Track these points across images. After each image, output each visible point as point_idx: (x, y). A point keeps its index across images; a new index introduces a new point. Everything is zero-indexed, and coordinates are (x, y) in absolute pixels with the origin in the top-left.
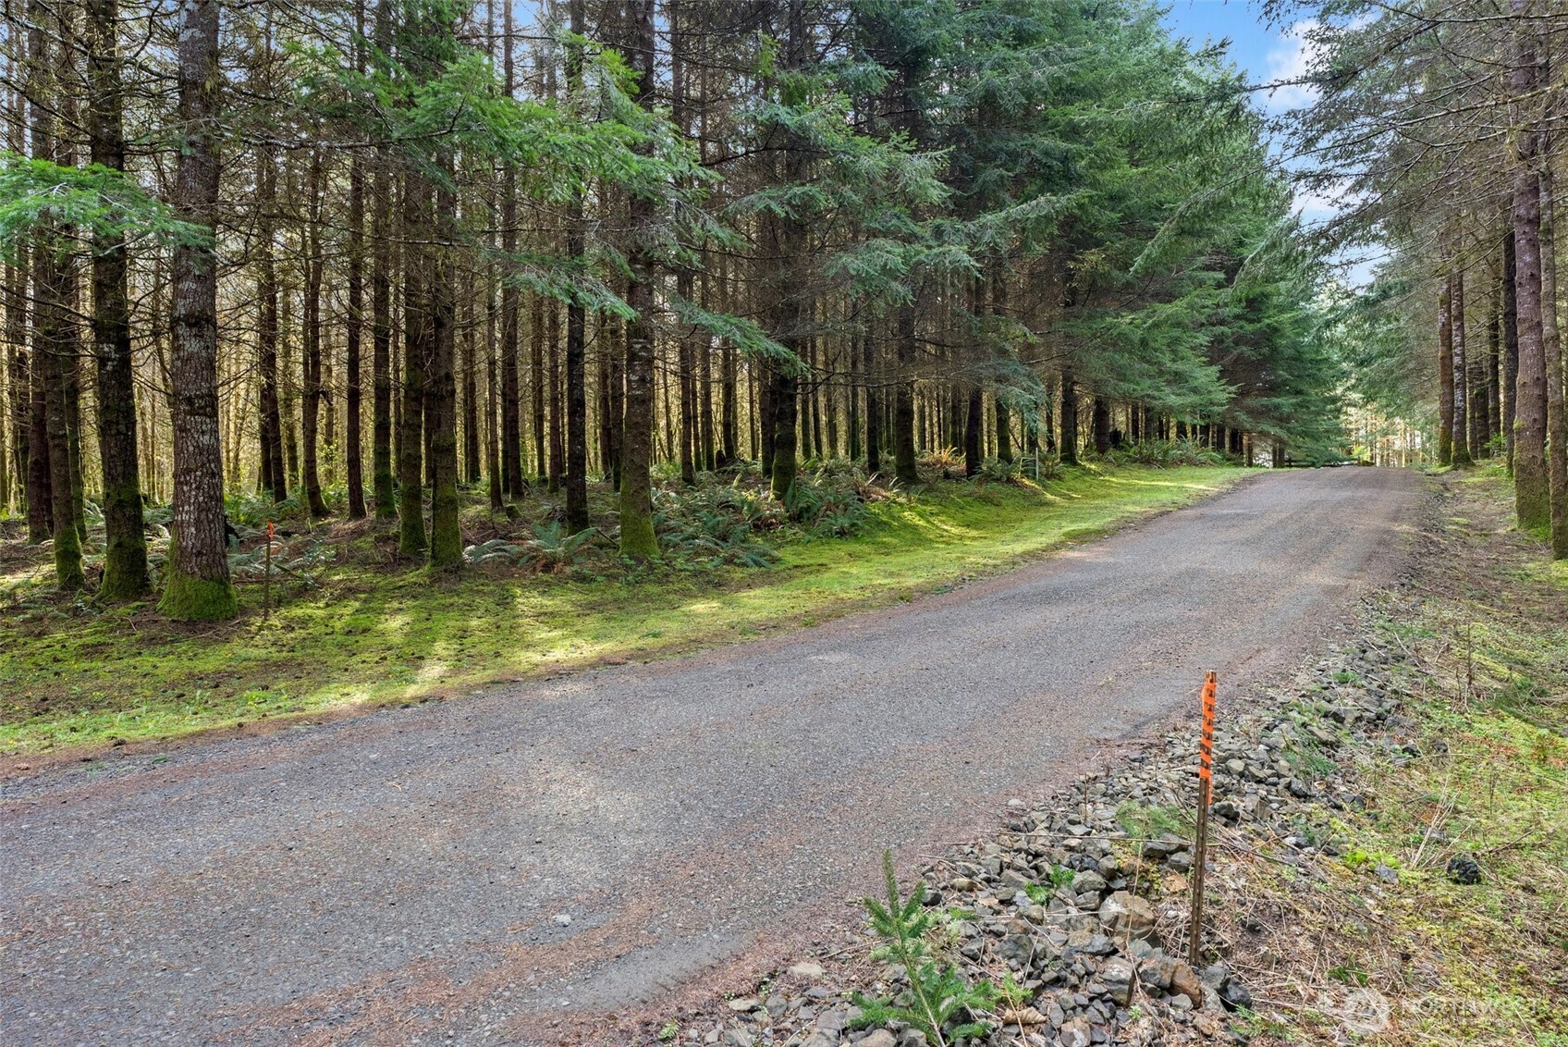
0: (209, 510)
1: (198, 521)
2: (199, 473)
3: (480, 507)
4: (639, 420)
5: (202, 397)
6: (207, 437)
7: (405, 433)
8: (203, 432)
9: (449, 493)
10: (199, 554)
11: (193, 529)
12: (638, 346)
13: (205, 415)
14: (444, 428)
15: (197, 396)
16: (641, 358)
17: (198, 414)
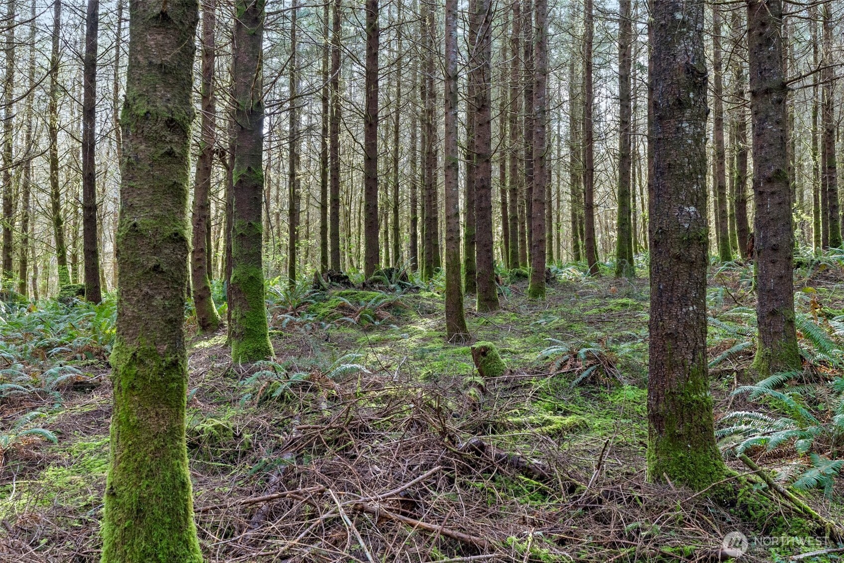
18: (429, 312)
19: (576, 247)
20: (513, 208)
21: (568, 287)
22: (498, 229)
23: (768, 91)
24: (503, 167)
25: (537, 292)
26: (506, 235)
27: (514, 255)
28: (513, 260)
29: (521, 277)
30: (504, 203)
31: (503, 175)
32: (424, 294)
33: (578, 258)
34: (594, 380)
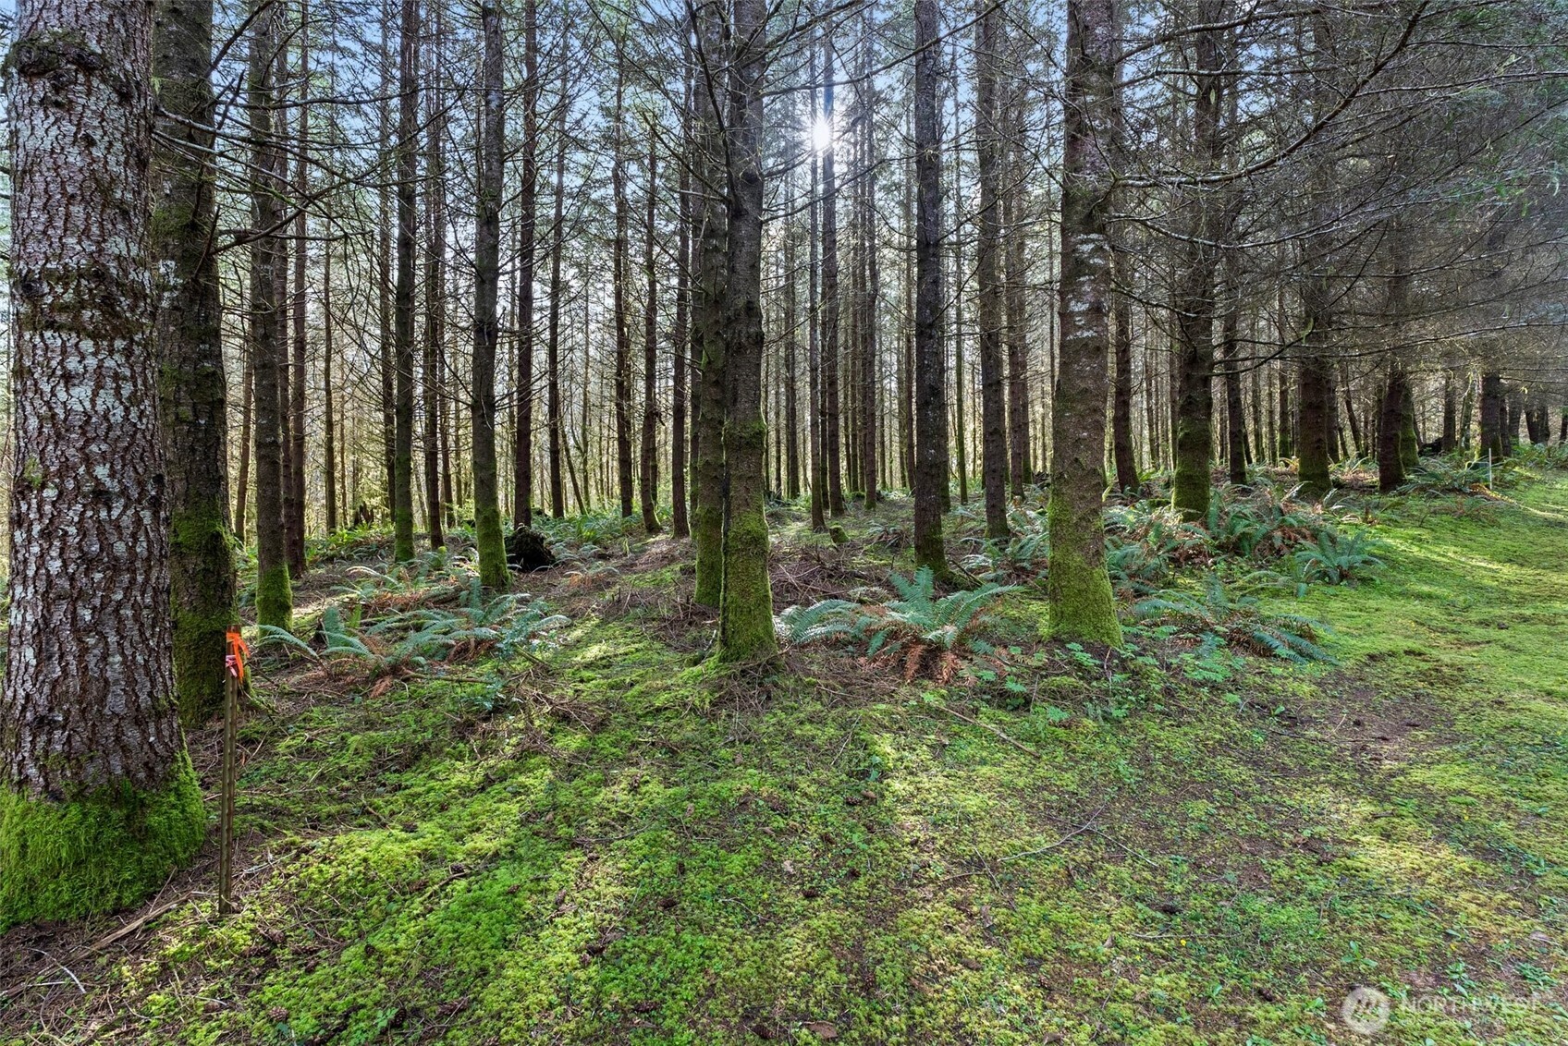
0: (77, 597)
1: (44, 630)
2: (50, 493)
3: (800, 524)
4: (1090, 384)
5: (64, 278)
6: (82, 392)
7: (703, 432)
8: (68, 378)
9: (752, 526)
10: (43, 724)
11: (29, 654)
12: (1087, 248)
13: (78, 329)
14: (743, 404)
15: (47, 274)
16: (1093, 270)
17: (51, 325)
18: (798, 519)
19: (903, 477)
20: (854, 449)
21: (893, 503)
22: (843, 464)
23: (990, 385)
24: (846, 419)
25: (871, 506)
26: (849, 468)
27: (855, 482)
28: (854, 487)
29: (860, 497)
30: (847, 445)
31: (846, 423)
32: (794, 508)
33: (904, 485)
34: (898, 545)
